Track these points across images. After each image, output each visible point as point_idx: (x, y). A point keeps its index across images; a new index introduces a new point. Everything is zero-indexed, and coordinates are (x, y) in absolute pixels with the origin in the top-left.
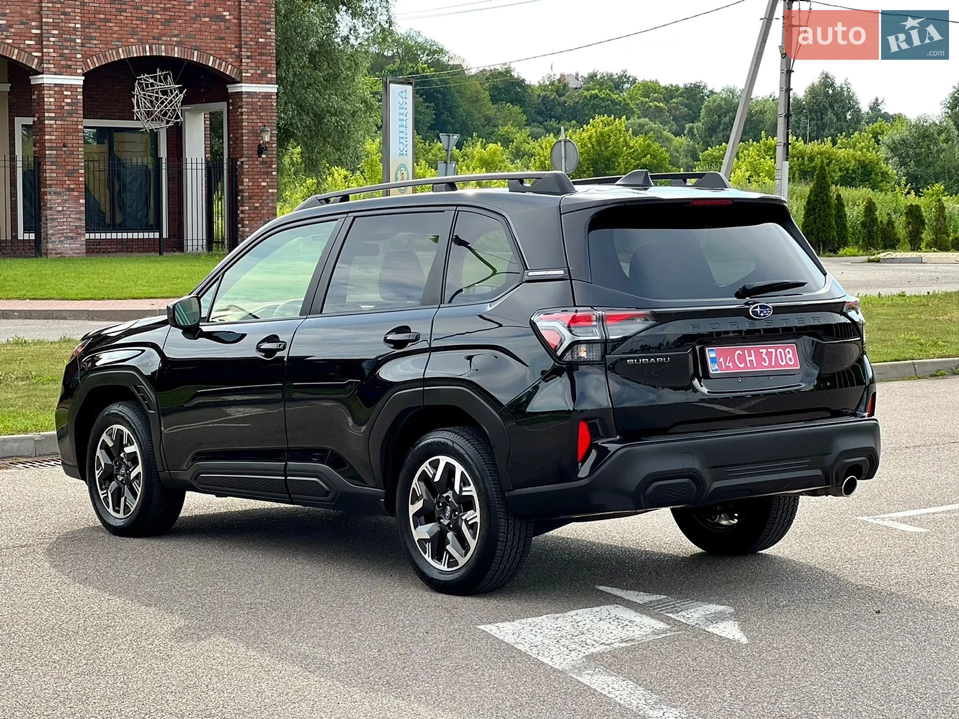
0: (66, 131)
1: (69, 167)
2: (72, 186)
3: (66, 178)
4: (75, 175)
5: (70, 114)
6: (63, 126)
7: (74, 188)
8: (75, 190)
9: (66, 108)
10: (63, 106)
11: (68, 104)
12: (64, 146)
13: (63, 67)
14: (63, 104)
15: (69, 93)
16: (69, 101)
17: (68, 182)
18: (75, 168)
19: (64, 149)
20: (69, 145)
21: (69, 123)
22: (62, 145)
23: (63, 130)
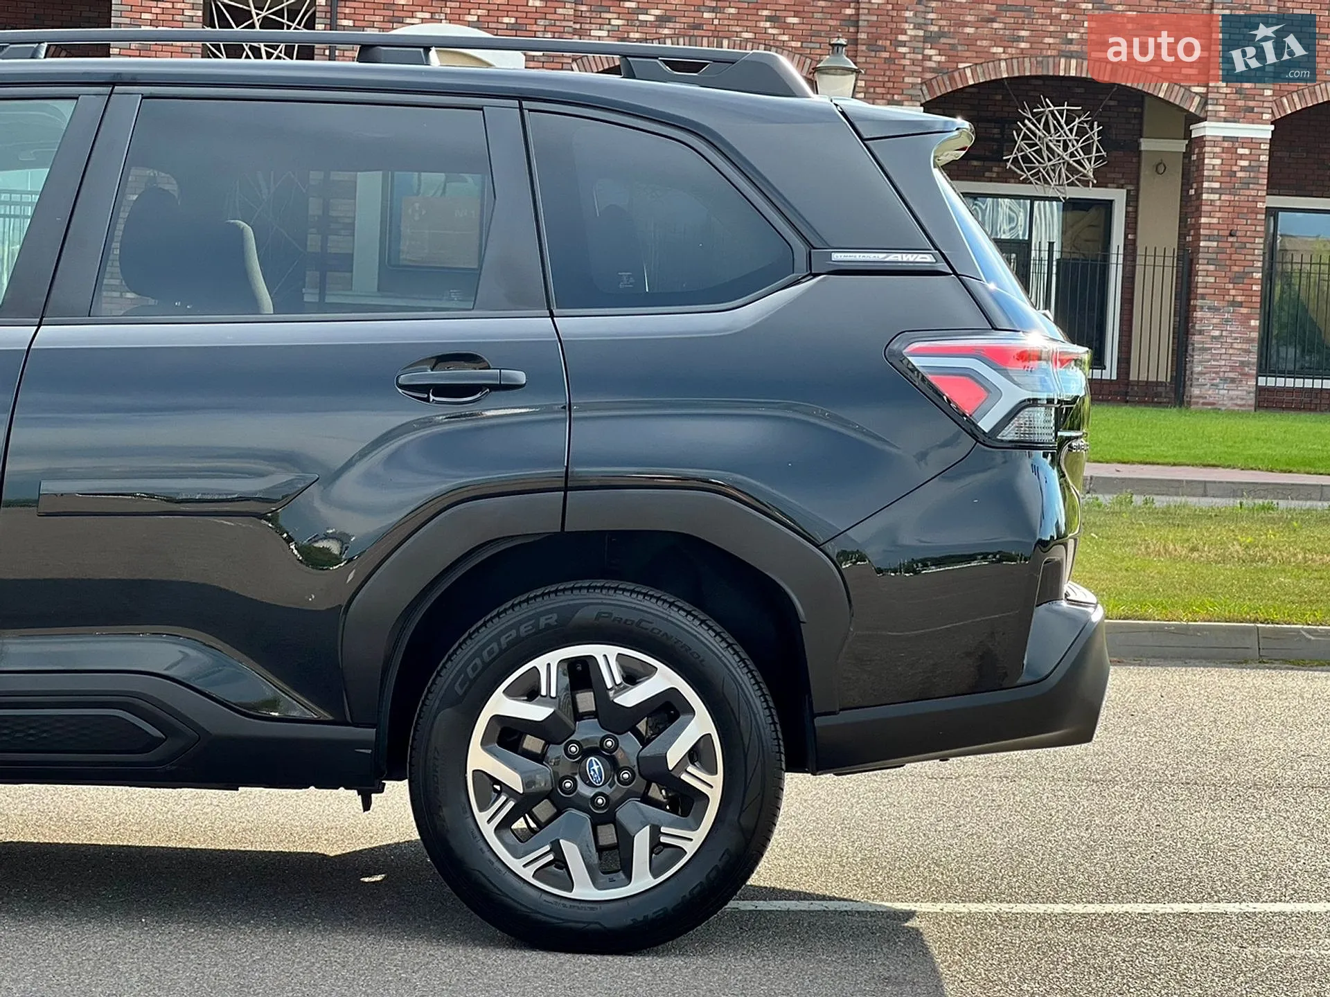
0: (1236, 211)
1: (1236, 269)
2: (1239, 299)
3: (1231, 286)
4: (1246, 281)
5: (1246, 184)
6: (1232, 204)
7: (1241, 302)
8: (1244, 304)
9: (1239, 174)
10: (1235, 172)
11: (1243, 169)
12: (1231, 235)
13: (1239, 110)
14: (1235, 168)
15: (1247, 151)
16: (1245, 163)
17: (1233, 292)
18: (1247, 270)
19: (1231, 239)
20: (1239, 234)
21: (1242, 198)
22: (1227, 233)
23: (1230, 209)
